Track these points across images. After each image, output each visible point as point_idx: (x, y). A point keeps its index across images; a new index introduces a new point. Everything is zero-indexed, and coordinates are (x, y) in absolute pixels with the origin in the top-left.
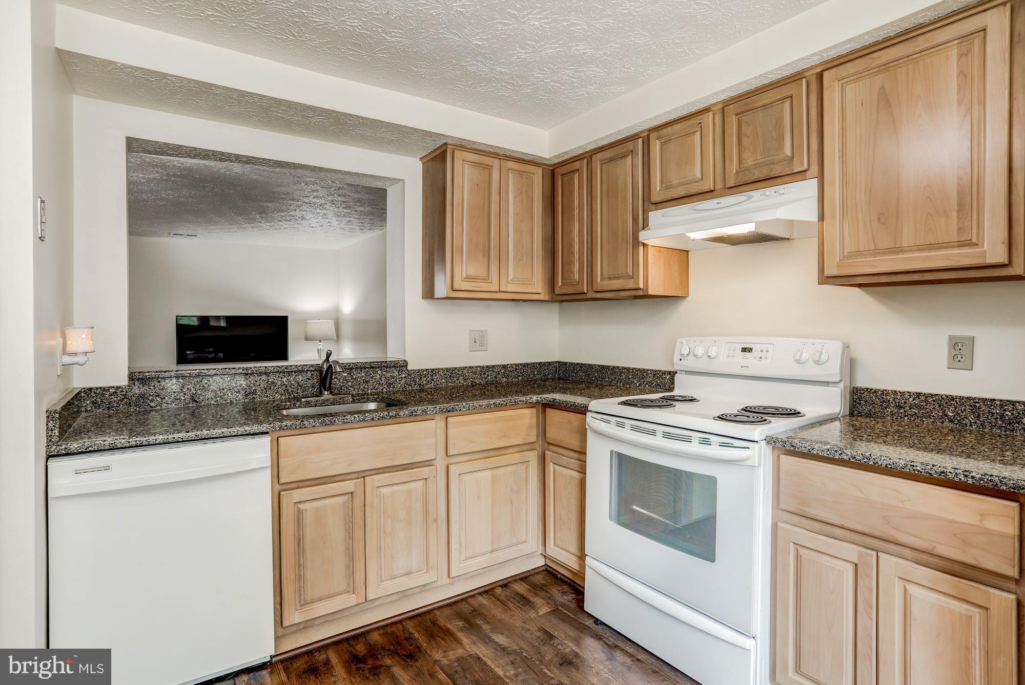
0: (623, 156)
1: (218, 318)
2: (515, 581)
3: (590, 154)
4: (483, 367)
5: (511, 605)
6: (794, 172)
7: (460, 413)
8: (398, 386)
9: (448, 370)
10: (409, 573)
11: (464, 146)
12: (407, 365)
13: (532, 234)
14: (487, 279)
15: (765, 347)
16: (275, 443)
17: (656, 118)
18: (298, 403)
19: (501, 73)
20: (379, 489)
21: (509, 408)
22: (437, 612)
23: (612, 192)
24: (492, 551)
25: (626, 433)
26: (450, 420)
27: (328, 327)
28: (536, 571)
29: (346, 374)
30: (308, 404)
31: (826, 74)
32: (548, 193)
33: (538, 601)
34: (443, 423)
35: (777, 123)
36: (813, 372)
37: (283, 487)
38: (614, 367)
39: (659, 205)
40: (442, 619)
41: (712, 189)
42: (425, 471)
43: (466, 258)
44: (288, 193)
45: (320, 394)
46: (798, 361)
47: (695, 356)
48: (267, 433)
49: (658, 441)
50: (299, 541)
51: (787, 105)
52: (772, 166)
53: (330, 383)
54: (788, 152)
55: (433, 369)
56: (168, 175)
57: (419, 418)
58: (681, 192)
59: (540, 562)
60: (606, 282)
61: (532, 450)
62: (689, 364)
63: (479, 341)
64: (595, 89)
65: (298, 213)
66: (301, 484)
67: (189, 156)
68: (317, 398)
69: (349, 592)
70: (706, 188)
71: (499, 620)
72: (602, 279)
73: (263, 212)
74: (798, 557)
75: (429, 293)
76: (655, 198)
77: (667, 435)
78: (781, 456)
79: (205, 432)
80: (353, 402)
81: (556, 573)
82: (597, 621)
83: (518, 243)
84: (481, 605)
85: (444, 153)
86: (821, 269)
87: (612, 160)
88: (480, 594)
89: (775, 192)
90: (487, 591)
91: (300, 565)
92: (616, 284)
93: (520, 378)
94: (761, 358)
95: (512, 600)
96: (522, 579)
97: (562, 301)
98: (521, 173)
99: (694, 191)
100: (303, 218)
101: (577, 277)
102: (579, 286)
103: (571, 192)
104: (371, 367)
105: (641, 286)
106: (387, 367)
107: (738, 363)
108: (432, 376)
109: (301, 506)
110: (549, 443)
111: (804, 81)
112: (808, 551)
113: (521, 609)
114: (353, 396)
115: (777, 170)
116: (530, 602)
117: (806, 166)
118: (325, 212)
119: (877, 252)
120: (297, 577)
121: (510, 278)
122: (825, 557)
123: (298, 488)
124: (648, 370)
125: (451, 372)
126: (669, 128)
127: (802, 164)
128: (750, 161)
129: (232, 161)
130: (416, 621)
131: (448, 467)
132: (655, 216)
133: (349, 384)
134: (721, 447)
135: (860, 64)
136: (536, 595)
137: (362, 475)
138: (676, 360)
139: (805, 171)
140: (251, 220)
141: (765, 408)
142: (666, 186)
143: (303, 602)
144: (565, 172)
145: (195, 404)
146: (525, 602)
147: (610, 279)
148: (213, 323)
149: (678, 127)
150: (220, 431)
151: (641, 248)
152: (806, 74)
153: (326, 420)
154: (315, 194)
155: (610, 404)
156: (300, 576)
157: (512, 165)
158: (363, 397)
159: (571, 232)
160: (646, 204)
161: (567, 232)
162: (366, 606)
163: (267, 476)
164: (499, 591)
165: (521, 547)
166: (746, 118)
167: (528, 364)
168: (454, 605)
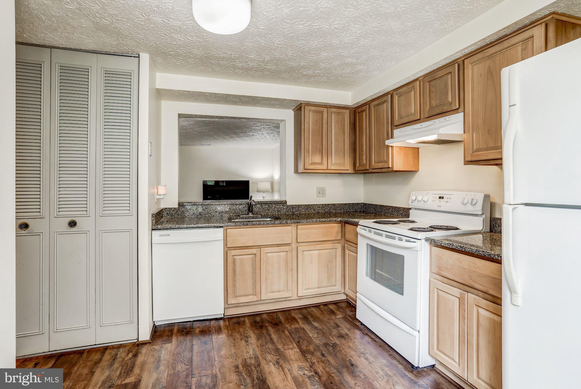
0: (383, 103)
1: (223, 182)
2: (330, 304)
3: (370, 102)
4: (323, 205)
5: (325, 313)
6: (453, 109)
7: (303, 224)
8: (282, 212)
9: (306, 205)
10: (279, 291)
11: (309, 104)
12: (286, 203)
13: (344, 142)
14: (321, 163)
15: (449, 197)
16: (225, 231)
17: (394, 85)
18: (239, 217)
19: (318, 73)
20: (266, 254)
21: (327, 223)
22: (292, 311)
23: (378, 121)
24: (318, 288)
25: (372, 236)
26: (299, 227)
27: (267, 186)
28: (342, 301)
29: (260, 206)
30: (242, 218)
31: (465, 61)
32: (352, 121)
33: (338, 312)
34: (295, 228)
35: (445, 85)
36: (470, 209)
37: (228, 249)
38: (386, 206)
39: (398, 126)
40: (293, 314)
41: (419, 118)
42: (286, 248)
43: (311, 154)
44: (244, 126)
45: (248, 214)
46: (463, 204)
47: (418, 200)
48: (223, 227)
49: (383, 239)
50: (234, 271)
51: (450, 76)
52: (443, 107)
53: (252, 209)
54: (450, 100)
55: (299, 205)
57: (285, 225)
58: (406, 120)
59: (344, 297)
60: (376, 164)
61: (339, 243)
62: (415, 205)
63: (321, 192)
64: (365, 74)
65: (251, 134)
66: (235, 248)
67: (200, 118)
68: (246, 216)
69: (254, 295)
70: (416, 118)
71: (318, 317)
72: (375, 163)
73: (235, 133)
74: (438, 295)
75: (296, 171)
76: (396, 123)
77: (387, 236)
78: (432, 247)
79: (200, 225)
80: (261, 218)
81: (351, 303)
82: (362, 324)
83: (336, 147)
84: (312, 311)
85: (301, 107)
86: (465, 157)
87: (378, 105)
88: (313, 307)
89: (445, 120)
90: (317, 306)
91: (234, 281)
92: (380, 165)
93: (342, 211)
94: (447, 202)
95: (326, 311)
96: (334, 304)
98: (338, 113)
99: (411, 120)
100: (253, 135)
101: (364, 162)
102: (366, 166)
103: (362, 122)
104: (266, 203)
105: (390, 166)
106: (277, 203)
107: (435, 204)
108: (298, 208)
109: (235, 257)
110: (347, 241)
111: (456, 65)
112: (442, 292)
113: (329, 314)
114: (262, 215)
115: (445, 109)
116: (334, 312)
117: (457, 107)
118: (262, 132)
119: (487, 149)
120: (233, 285)
121: (333, 163)
122: (448, 295)
123: (234, 250)
124: (401, 208)
125: (308, 207)
126: (401, 89)
127: (456, 105)
128: (434, 103)
129: (215, 118)
130: (282, 313)
131: (297, 247)
132: (396, 132)
133: (261, 210)
134: (399, 241)
135: (479, 56)
136: (338, 310)
137: (260, 247)
138: (410, 203)
139: (458, 109)
140: (232, 137)
141: (436, 226)
142: (400, 117)
143: (235, 296)
144: (360, 111)
145: (200, 216)
146: (332, 312)
147: (378, 163)
148: (221, 184)
149: (404, 89)
150: (205, 225)
151: (390, 148)
152: (458, 61)
153: (246, 224)
154: (256, 125)
155: (369, 222)
156: (234, 285)
157: (333, 110)
158: (266, 216)
159: (362, 140)
160: (393, 126)
161: (361, 140)
162: (261, 302)
163: (221, 244)
164: (322, 307)
165: (332, 288)
166: (433, 83)
167: (346, 204)
168: (300, 309)
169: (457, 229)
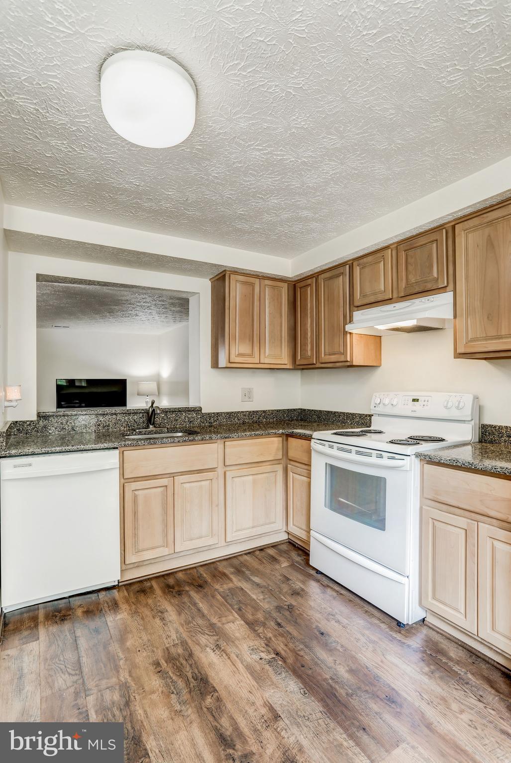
0: (338, 276)
1: (80, 380)
2: (268, 547)
3: (317, 275)
4: (250, 412)
5: (264, 561)
6: (439, 287)
7: (232, 439)
8: (196, 423)
9: (228, 413)
10: (200, 537)
11: (236, 272)
12: (201, 410)
13: (281, 326)
14: (251, 355)
15: (426, 399)
16: (122, 455)
17: (356, 252)
18: (135, 432)
19: (257, 228)
20: (182, 485)
21: (264, 437)
22: (218, 563)
23: (330, 299)
24: (253, 527)
25: (335, 452)
26: (227, 443)
27: (153, 386)
28: (282, 542)
29: (163, 415)
30: (140, 433)
32: (292, 299)
33: (281, 559)
34: (222, 446)
35: (428, 256)
36: (455, 414)
37: (126, 481)
38: (335, 412)
39: (359, 307)
40: (221, 567)
41: (391, 297)
42: (210, 475)
43: (238, 342)
44: (127, 300)
45: (148, 427)
46: (446, 407)
47: (384, 404)
48: (117, 448)
49: (353, 456)
50: (135, 513)
51: (434, 245)
52: (426, 284)
53: (154, 421)
54: (435, 275)
55: (218, 413)
56: (55, 291)
57: (207, 442)
58: (372, 299)
59: (285, 537)
60: (328, 357)
61: (279, 464)
62: (379, 409)
63: (248, 395)
64: (317, 235)
65: (133, 312)
66: (136, 479)
67: (71, 283)
68: (146, 430)
69: (164, 546)
70: (387, 297)
71: (256, 569)
72: (325, 355)
73: (111, 312)
74: (434, 526)
75: (215, 364)
76: (357, 303)
77: (358, 453)
78: (425, 465)
79: (82, 447)
80: (168, 432)
81: (295, 543)
82: (318, 572)
83: (271, 332)
84: (246, 561)
85: (224, 276)
86: (455, 349)
87: (331, 278)
88: (246, 554)
89: (428, 300)
90: (250, 553)
91: (135, 528)
92: (333, 358)
93: (275, 419)
94: (424, 405)
95: (265, 558)
96: (272, 547)
97: (303, 369)
98: (273, 287)
99: (380, 299)
100: (137, 315)
101: (309, 353)
102: (311, 359)
103: (306, 300)
104: (179, 411)
105: (349, 360)
106: (189, 411)
107: (409, 408)
108: (217, 417)
109: (136, 492)
110: (290, 460)
111: (444, 231)
112: (440, 523)
113: (271, 563)
114: (167, 428)
115: (429, 286)
116: (277, 559)
117: (446, 284)
118: (151, 311)
119: (487, 338)
120: (134, 535)
121: (267, 355)
122: (449, 526)
123: (135, 482)
124: (356, 414)
125: (230, 415)
126: (365, 259)
127: (444, 283)
128: (413, 279)
129: (95, 285)
130: (205, 568)
131: (225, 473)
132: (357, 315)
133: (166, 421)
134: (388, 459)
135: (476, 221)
136: (281, 556)
137: (172, 475)
138: (372, 407)
139: (446, 287)
140: (103, 317)
141: (423, 437)
142: (363, 295)
143: (137, 551)
144: (302, 286)
145: (74, 432)
146: (274, 559)
147: (330, 355)
148: (77, 384)
149: (370, 258)
150: (90, 446)
151: (348, 335)
152: (445, 226)
153: (152, 442)
154: (144, 300)
155: (327, 434)
156: (135, 534)
157: (267, 282)
158: (174, 430)
159: (306, 324)
160: (351, 306)
161: (303, 324)
162: (175, 555)
163: (116, 473)
164: (258, 553)
165: (272, 525)
166: (410, 253)
167: (280, 410)
168: (228, 559)
169: (443, 440)
